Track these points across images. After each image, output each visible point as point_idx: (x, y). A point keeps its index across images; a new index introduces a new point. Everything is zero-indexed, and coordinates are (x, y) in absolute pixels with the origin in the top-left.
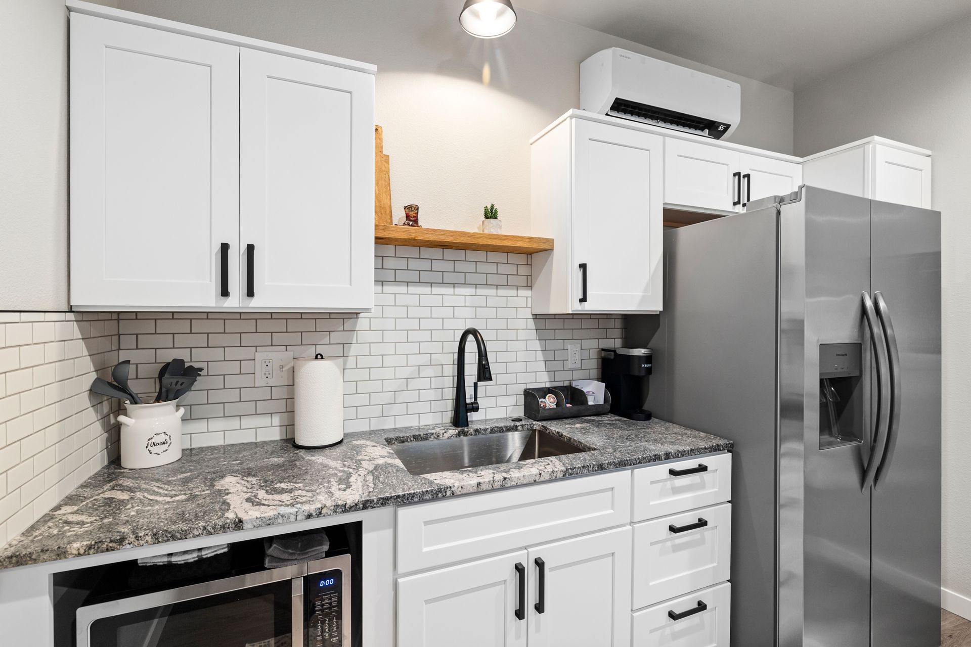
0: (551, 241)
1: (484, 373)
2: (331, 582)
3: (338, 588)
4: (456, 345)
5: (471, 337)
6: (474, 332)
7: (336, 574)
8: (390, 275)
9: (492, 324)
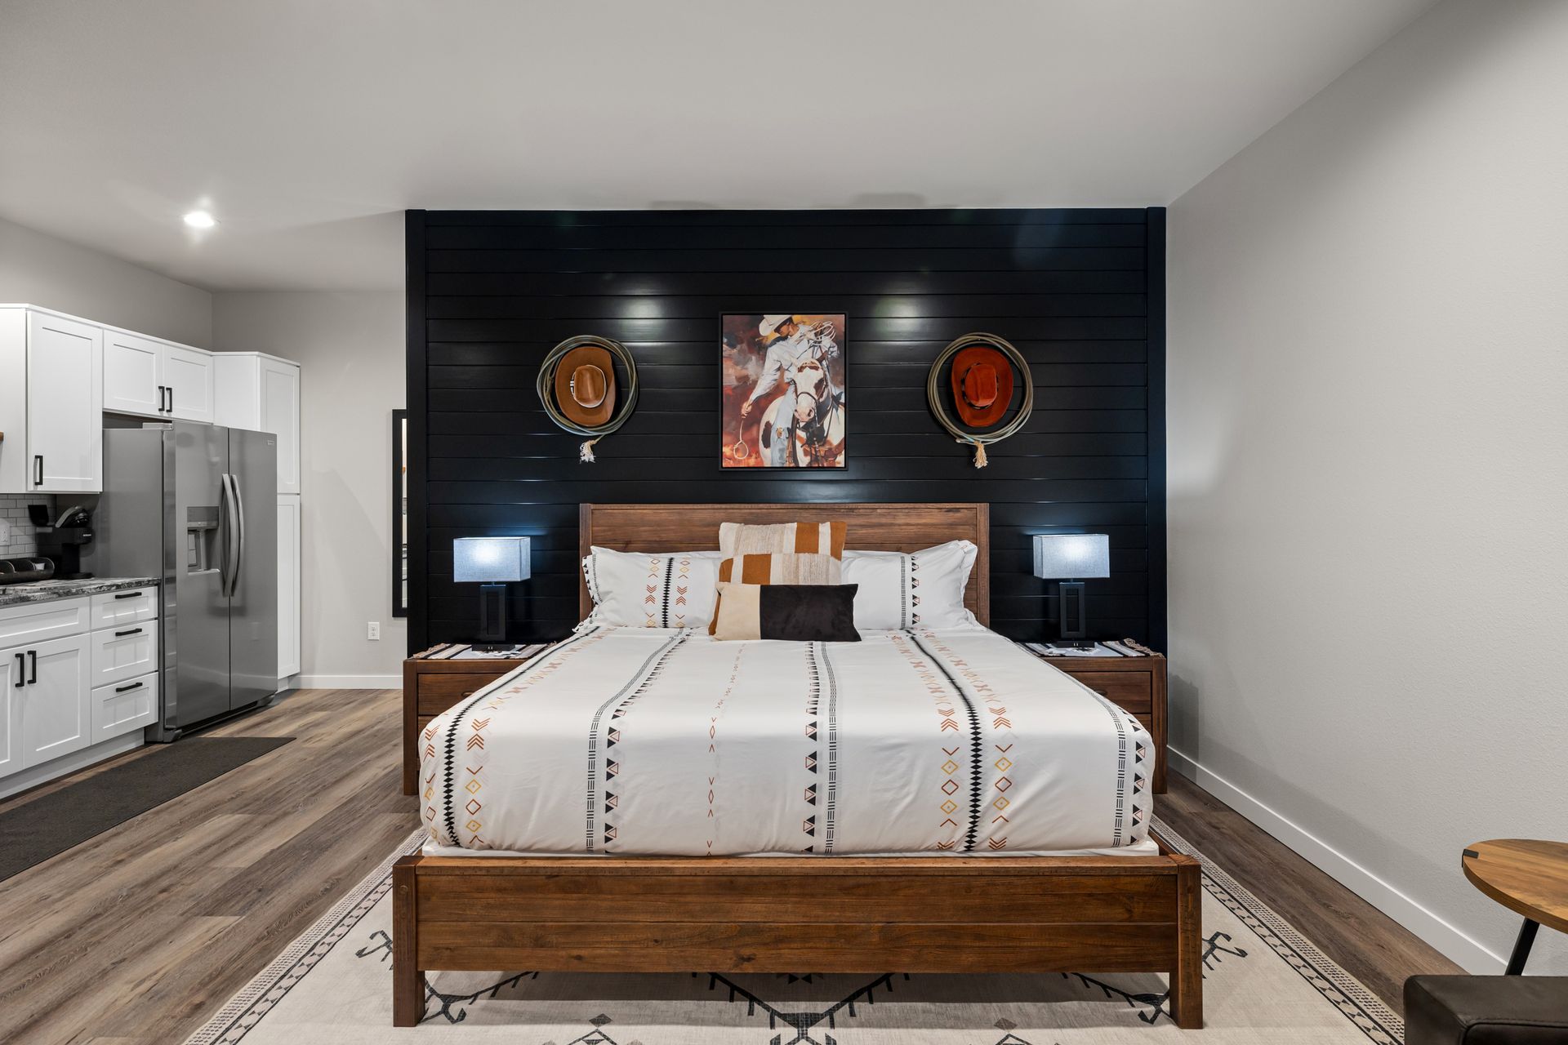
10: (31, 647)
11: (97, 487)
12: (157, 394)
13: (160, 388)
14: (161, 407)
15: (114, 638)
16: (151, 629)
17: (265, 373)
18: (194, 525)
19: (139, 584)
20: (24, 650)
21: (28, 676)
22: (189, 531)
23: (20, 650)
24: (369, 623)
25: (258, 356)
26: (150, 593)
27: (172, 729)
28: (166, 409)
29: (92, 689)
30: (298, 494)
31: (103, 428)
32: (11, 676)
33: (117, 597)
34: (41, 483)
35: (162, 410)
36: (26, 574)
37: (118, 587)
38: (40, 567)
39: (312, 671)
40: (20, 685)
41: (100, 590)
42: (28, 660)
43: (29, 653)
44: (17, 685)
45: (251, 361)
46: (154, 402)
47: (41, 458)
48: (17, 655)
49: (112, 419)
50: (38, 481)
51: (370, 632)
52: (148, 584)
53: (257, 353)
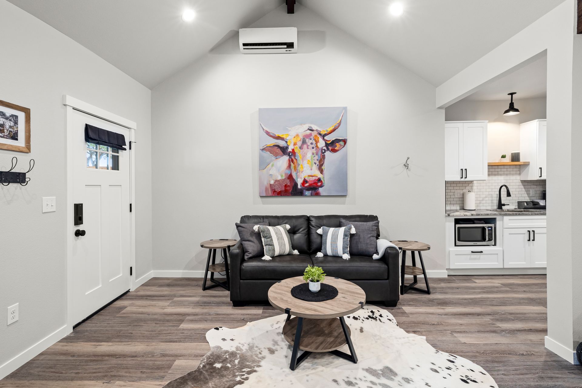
0: (529, 162)
1: (509, 195)
2: (490, 229)
3: (492, 230)
4: (499, 189)
5: (504, 187)
6: (505, 186)
7: (491, 227)
8: (491, 173)
9: (511, 184)
10: (533, 229)
21: (532, 238)
23: (529, 229)
40: (529, 240)
43: (533, 231)
44: (528, 240)
47: (541, 168)
48: (528, 231)
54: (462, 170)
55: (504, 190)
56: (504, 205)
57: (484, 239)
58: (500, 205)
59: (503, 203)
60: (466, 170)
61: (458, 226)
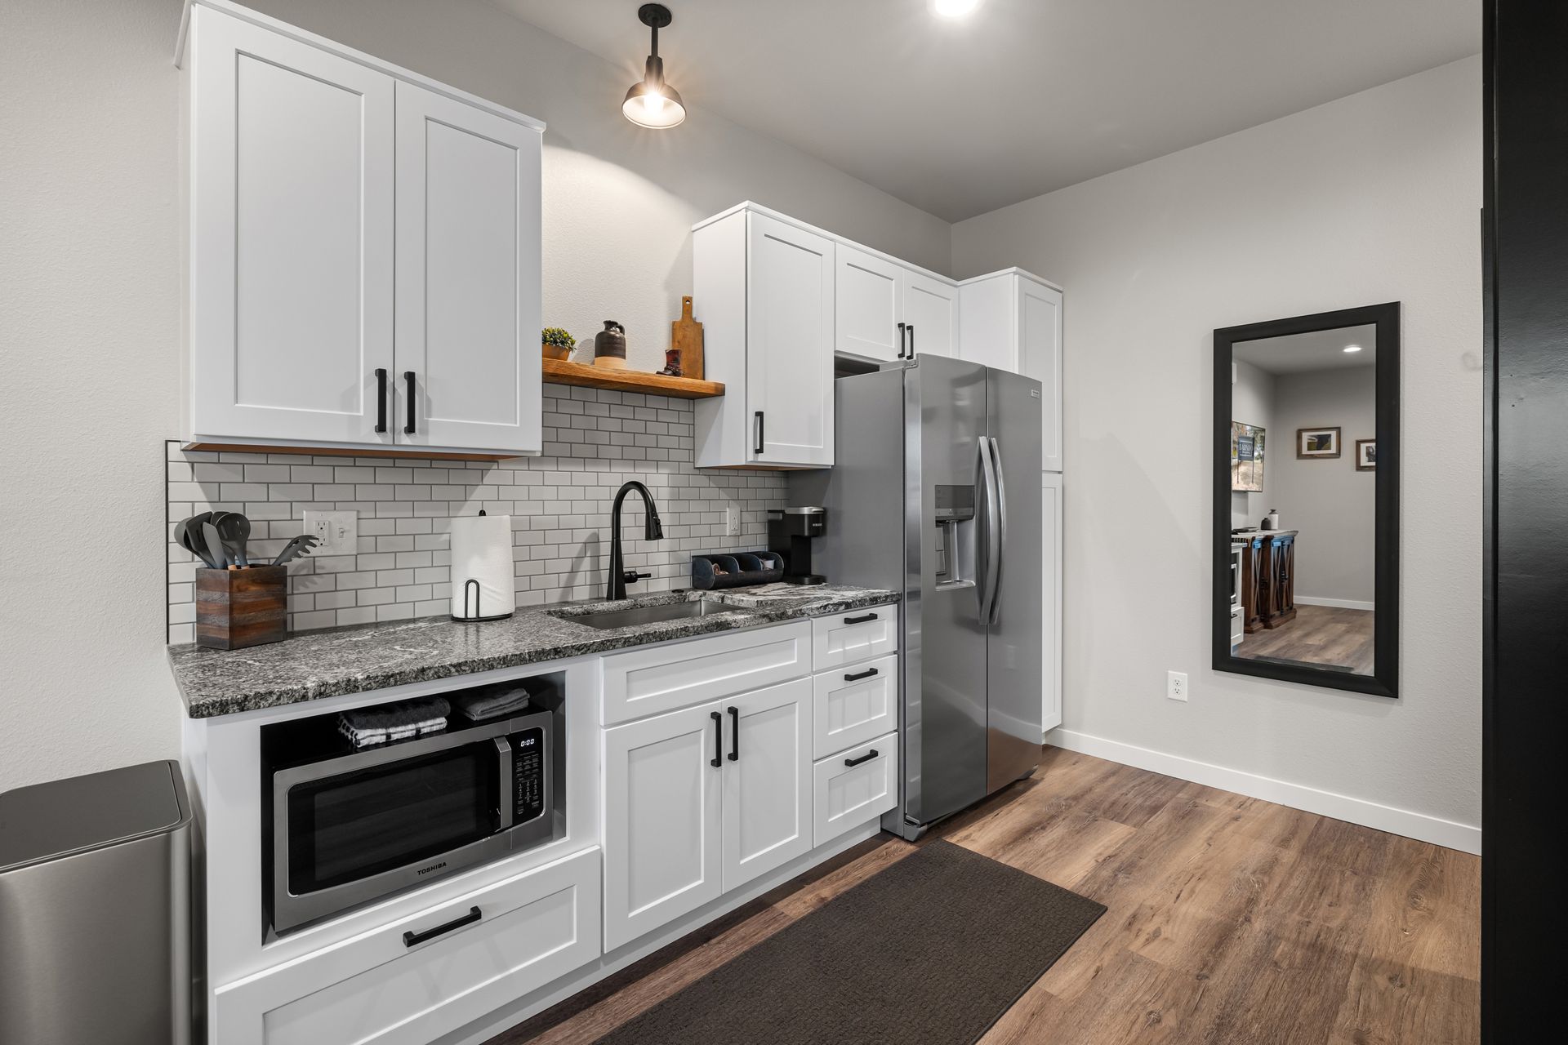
11: (828, 460)
12: (895, 333)
13: (901, 325)
14: (900, 353)
15: (842, 683)
16: (888, 667)
17: (1024, 296)
18: (946, 512)
19: (875, 601)
20: (721, 706)
21: (727, 748)
22: (937, 522)
24: (1170, 672)
25: (1015, 273)
26: (888, 612)
27: (916, 824)
28: (906, 355)
29: (814, 761)
30: (1059, 473)
31: (835, 378)
32: (704, 749)
33: (848, 621)
34: (760, 451)
35: (901, 356)
36: (751, 575)
37: (848, 606)
38: (769, 564)
39: (1078, 727)
41: (825, 610)
42: (727, 721)
45: (1007, 282)
46: (893, 347)
49: (846, 367)
50: (758, 448)
51: (1171, 687)
52: (886, 600)
53: (1014, 269)
54: (382, 374)
55: (634, 504)
56: (633, 578)
57: (487, 823)
58: (621, 579)
59: (628, 565)
60: (410, 377)
61: (287, 779)
